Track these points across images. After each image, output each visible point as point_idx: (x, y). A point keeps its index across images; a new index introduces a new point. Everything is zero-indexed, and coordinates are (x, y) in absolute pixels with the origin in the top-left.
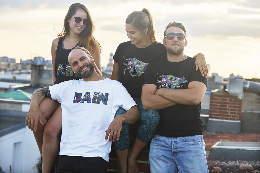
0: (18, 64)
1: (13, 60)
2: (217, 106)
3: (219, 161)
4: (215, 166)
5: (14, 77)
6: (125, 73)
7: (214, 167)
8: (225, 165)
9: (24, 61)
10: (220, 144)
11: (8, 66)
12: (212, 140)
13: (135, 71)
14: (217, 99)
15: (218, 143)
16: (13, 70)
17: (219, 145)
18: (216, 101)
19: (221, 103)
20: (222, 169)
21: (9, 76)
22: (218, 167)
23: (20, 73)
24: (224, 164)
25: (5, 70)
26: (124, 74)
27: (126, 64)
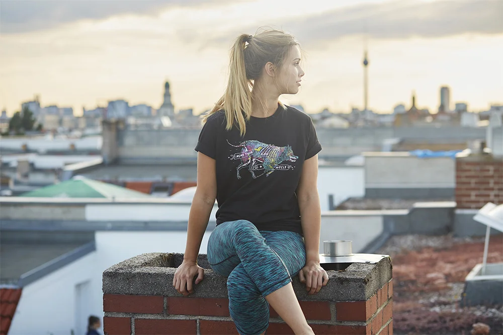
0: (78, 118)
1: (69, 111)
2: (469, 183)
3: (483, 308)
4: (477, 321)
5: (73, 146)
6: (240, 174)
7: (475, 325)
8: (496, 316)
9: (90, 111)
10: (484, 270)
11: (60, 122)
12: (465, 256)
13: (261, 167)
14: (469, 170)
15: (477, 268)
16: (70, 130)
17: (480, 273)
18: (468, 174)
19: (478, 177)
20: (491, 326)
21: (62, 143)
22: (482, 325)
23: (83, 136)
24: (494, 314)
25: (55, 133)
26: (239, 177)
27: (237, 156)
